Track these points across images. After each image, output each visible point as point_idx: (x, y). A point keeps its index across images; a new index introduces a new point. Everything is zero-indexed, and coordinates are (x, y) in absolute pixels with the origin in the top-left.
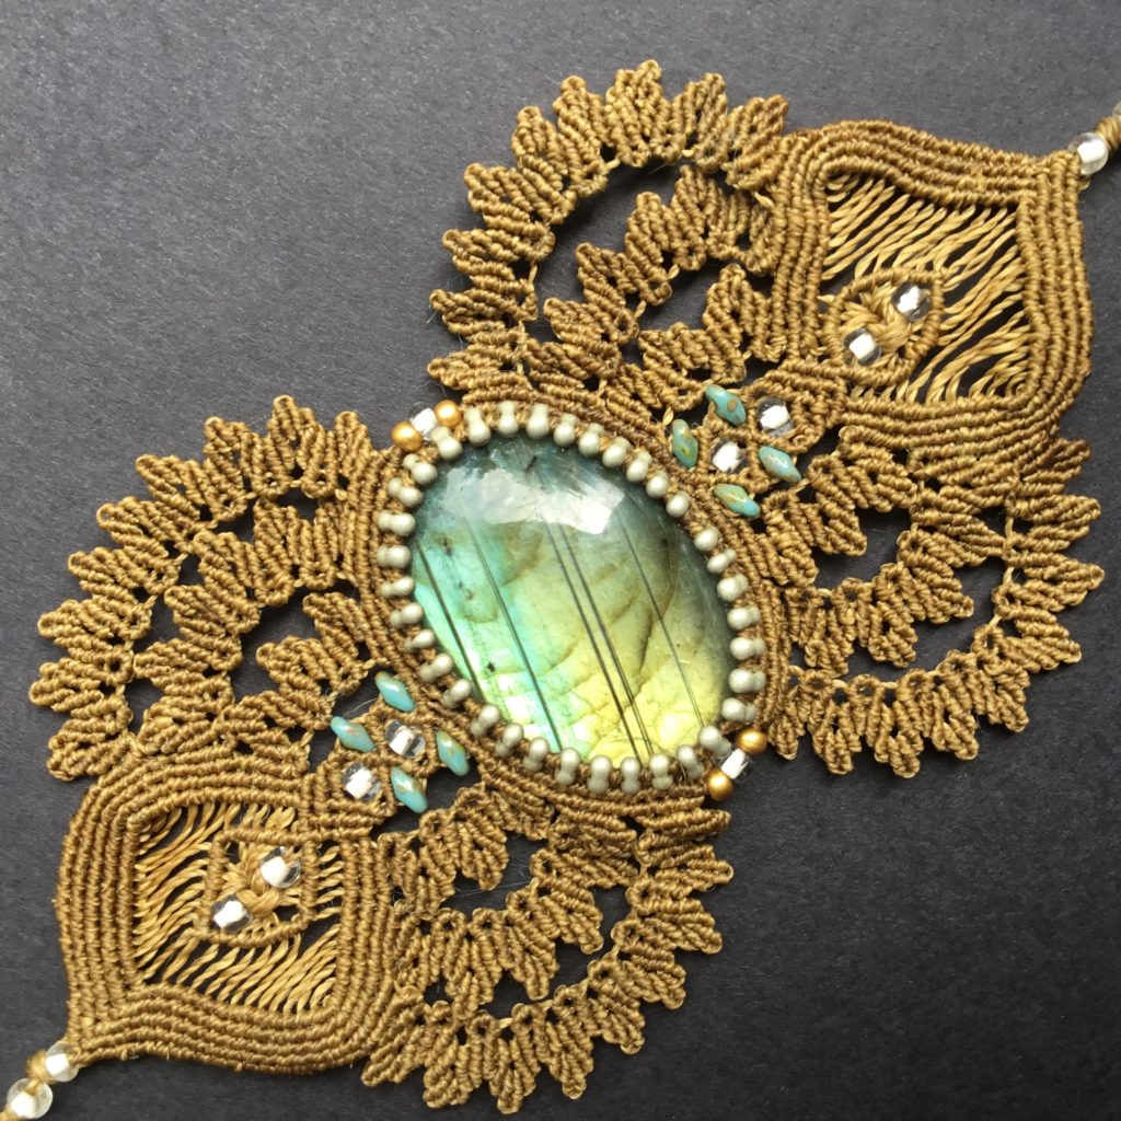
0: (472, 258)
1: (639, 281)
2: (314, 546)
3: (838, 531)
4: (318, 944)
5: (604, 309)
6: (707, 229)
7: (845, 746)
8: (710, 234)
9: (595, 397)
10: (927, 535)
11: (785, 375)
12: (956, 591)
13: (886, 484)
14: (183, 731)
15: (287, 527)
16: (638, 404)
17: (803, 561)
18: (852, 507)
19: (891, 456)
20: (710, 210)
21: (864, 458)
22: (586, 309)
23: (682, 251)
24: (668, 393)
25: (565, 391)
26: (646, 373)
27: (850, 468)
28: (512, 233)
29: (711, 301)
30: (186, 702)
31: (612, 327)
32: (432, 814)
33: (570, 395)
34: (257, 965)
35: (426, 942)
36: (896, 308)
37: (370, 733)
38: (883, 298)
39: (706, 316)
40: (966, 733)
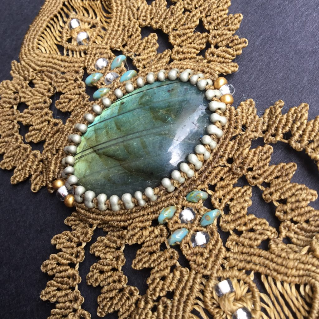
0: (295, 115)
1: (275, 188)
2: (188, 53)
3: (144, 258)
4: (57, 50)
5: (264, 172)
6: (296, 223)
7: (60, 242)
8: (293, 224)
9: (224, 161)
10: (134, 301)
11: (218, 247)
12: (108, 310)
13: (158, 283)
14: (135, 9)
15: (198, 44)
16: (218, 179)
17: (135, 238)
18: (152, 266)
19: (171, 290)
20: (305, 225)
21: (173, 277)
22: (266, 164)
23: (285, 207)
24: (220, 193)
25: (229, 148)
26: (232, 186)
27: (169, 268)
28: (304, 131)
29: (260, 220)
30: (144, 11)
31: (254, 173)
32: (84, 85)
33: (227, 150)
34: (57, 32)
35: (47, 83)
36: (240, 308)
37: (117, 68)
38: (246, 303)
39: (253, 216)
40: (50, 296)
